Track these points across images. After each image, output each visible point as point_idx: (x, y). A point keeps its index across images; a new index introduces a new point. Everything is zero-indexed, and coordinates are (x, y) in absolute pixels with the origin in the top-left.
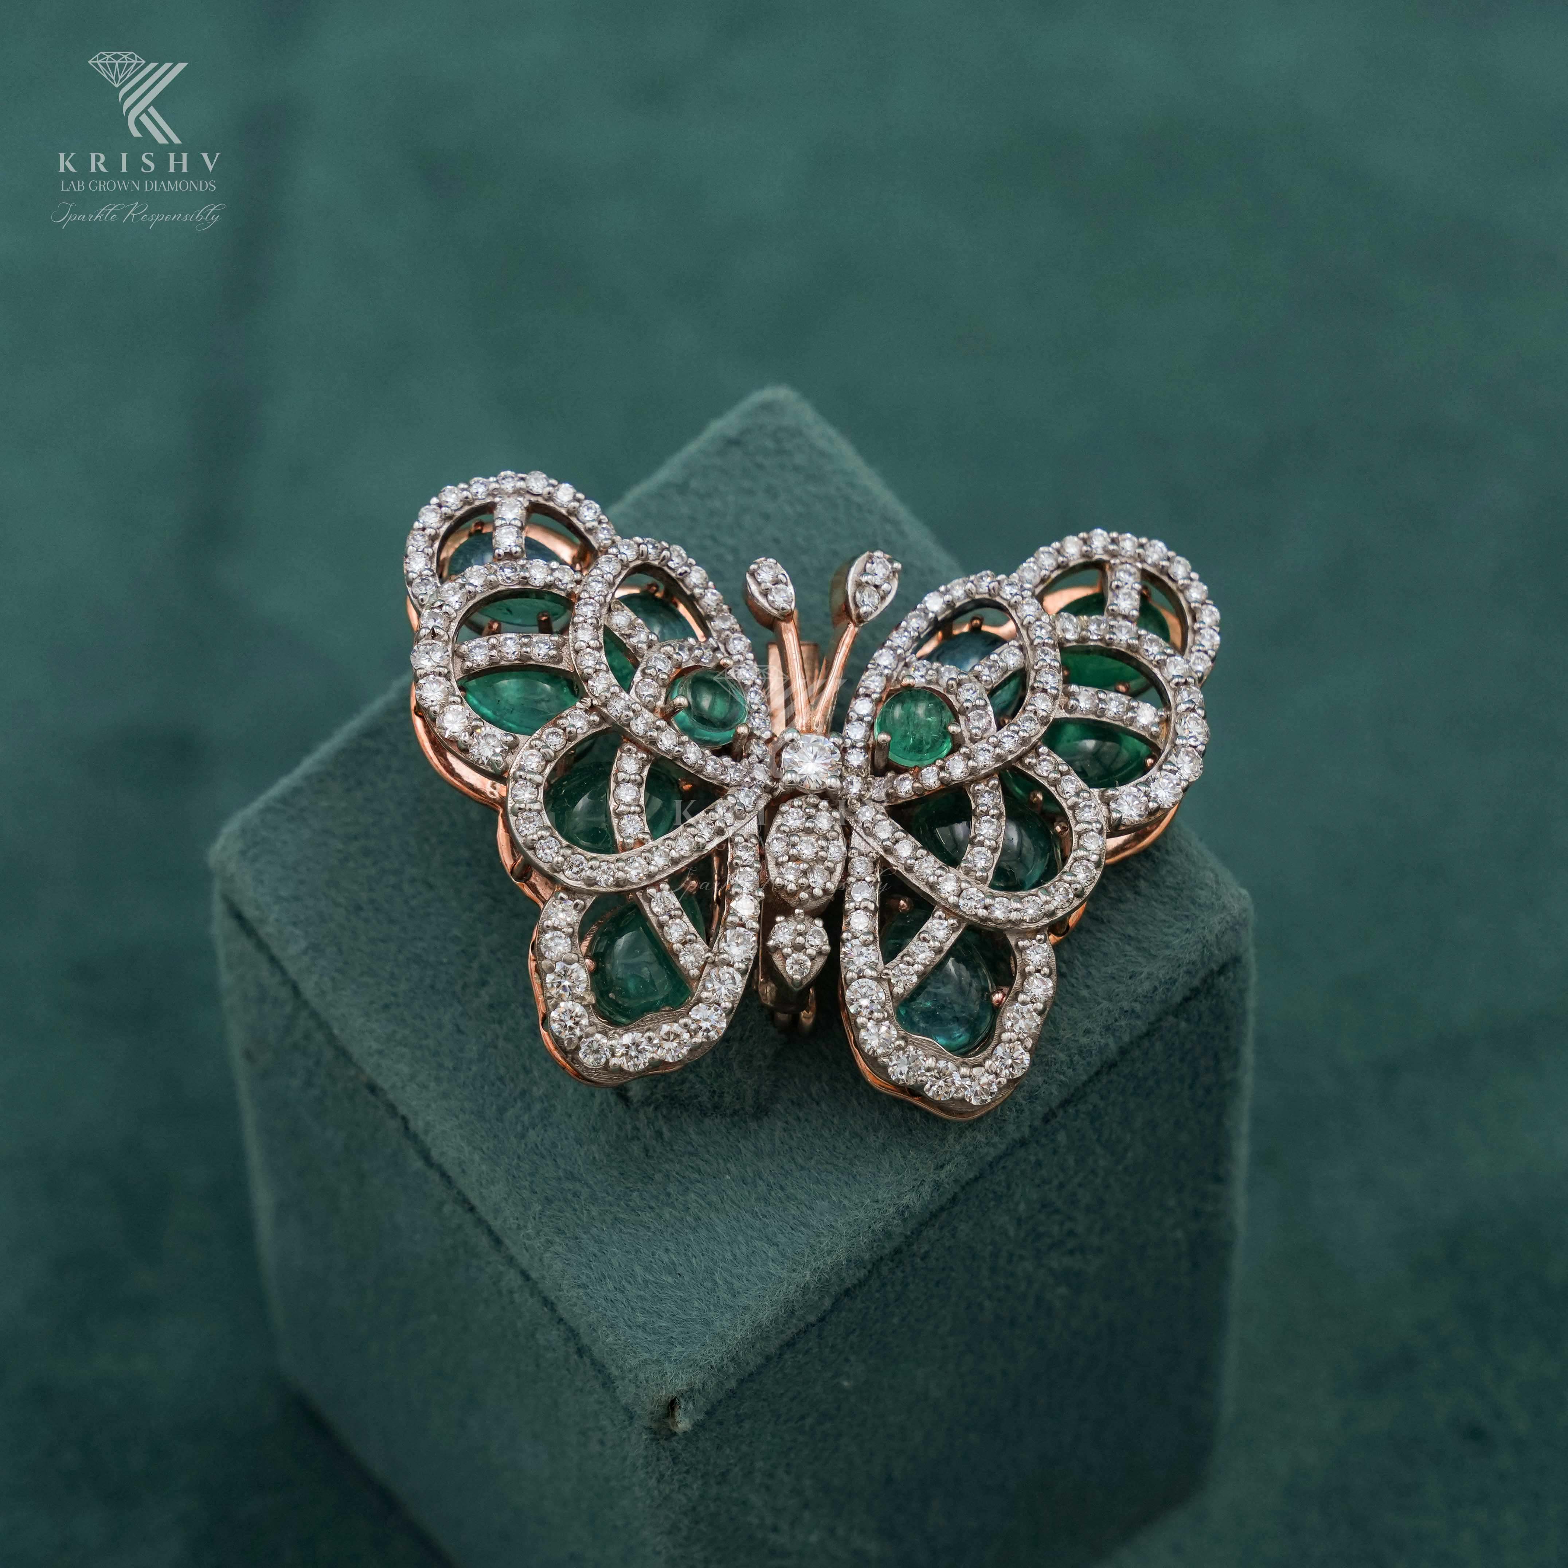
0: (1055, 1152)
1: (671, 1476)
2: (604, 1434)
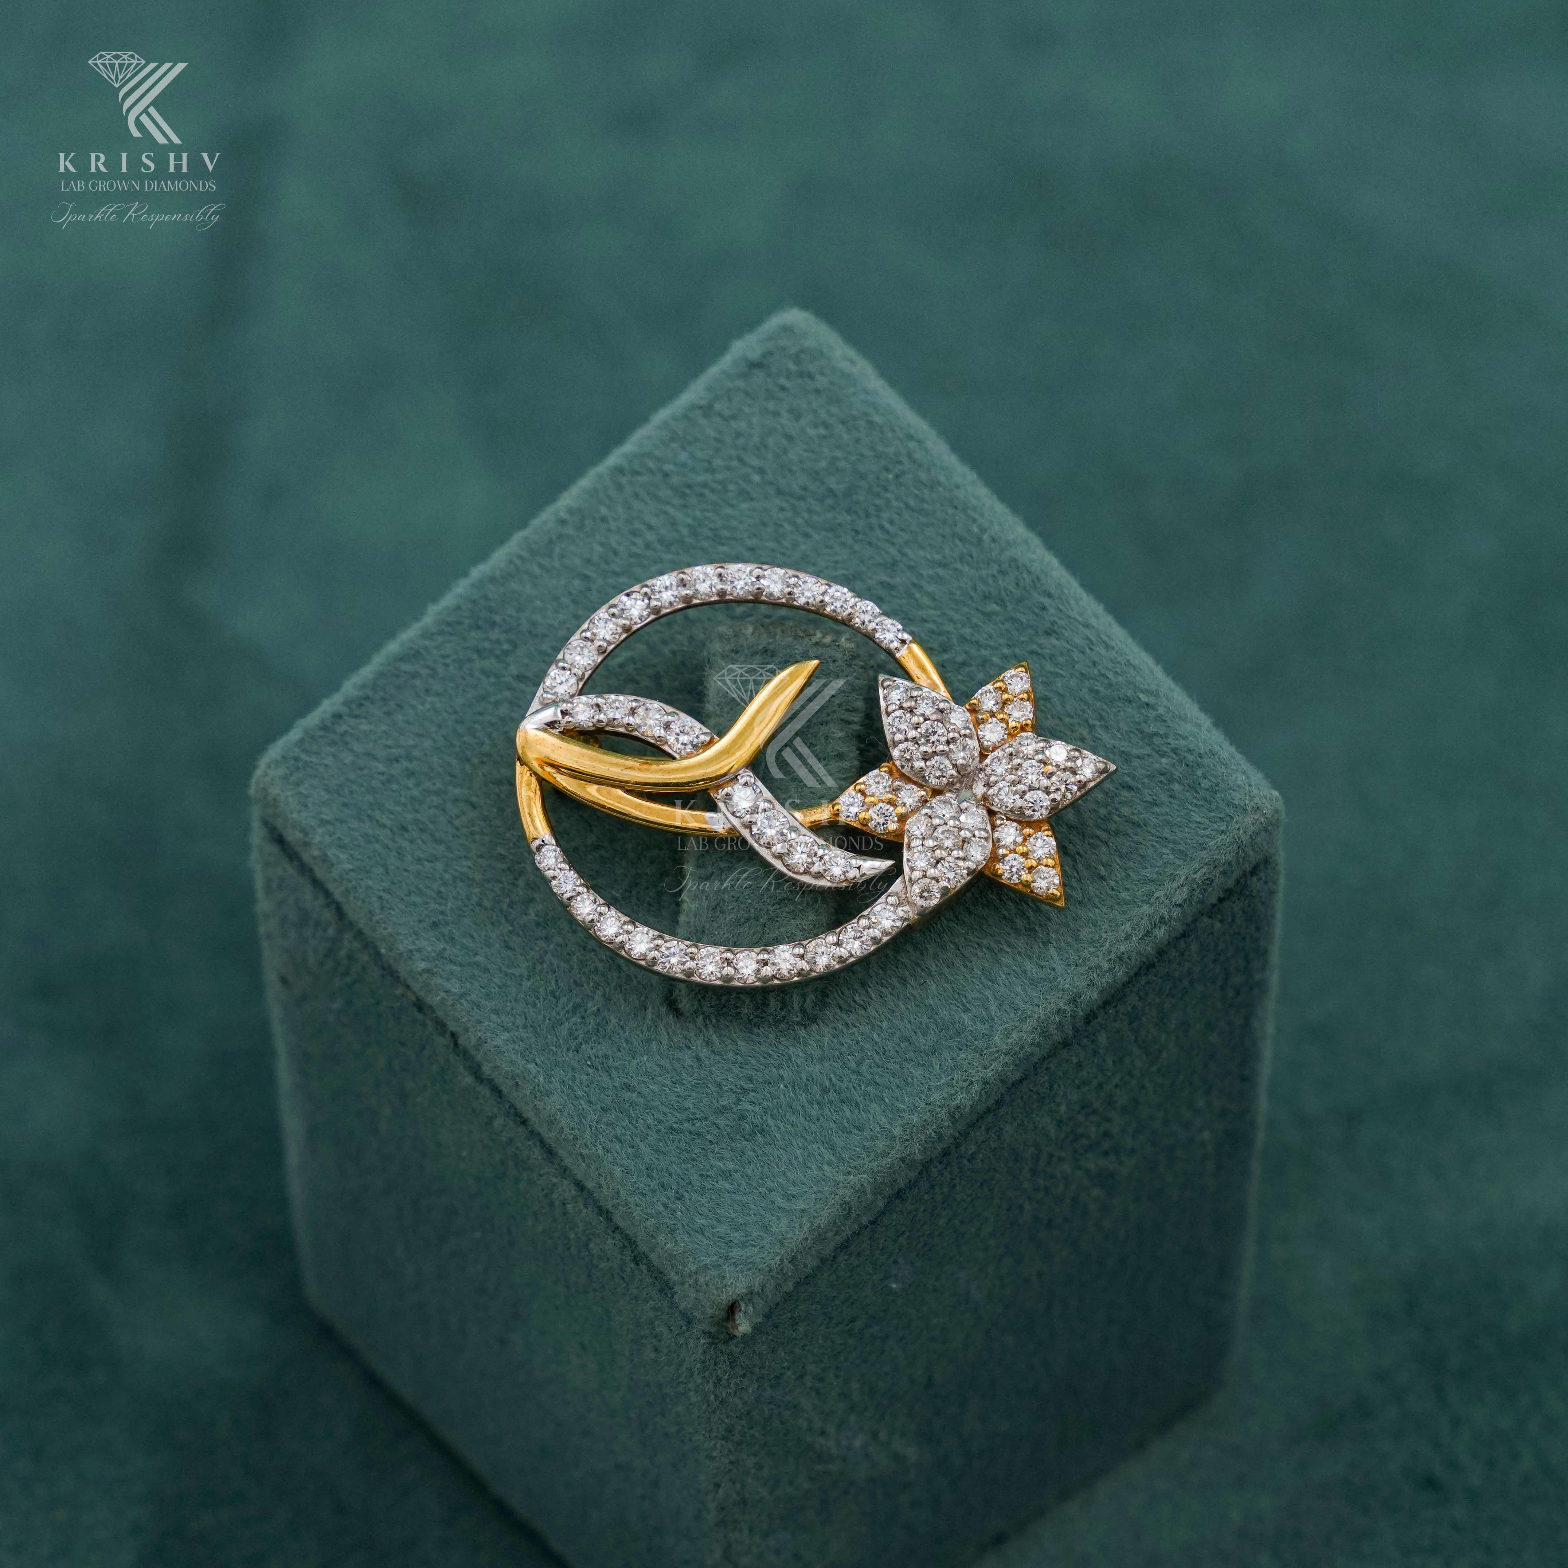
0: (1095, 1053)
1: (728, 1380)
2: (660, 1341)
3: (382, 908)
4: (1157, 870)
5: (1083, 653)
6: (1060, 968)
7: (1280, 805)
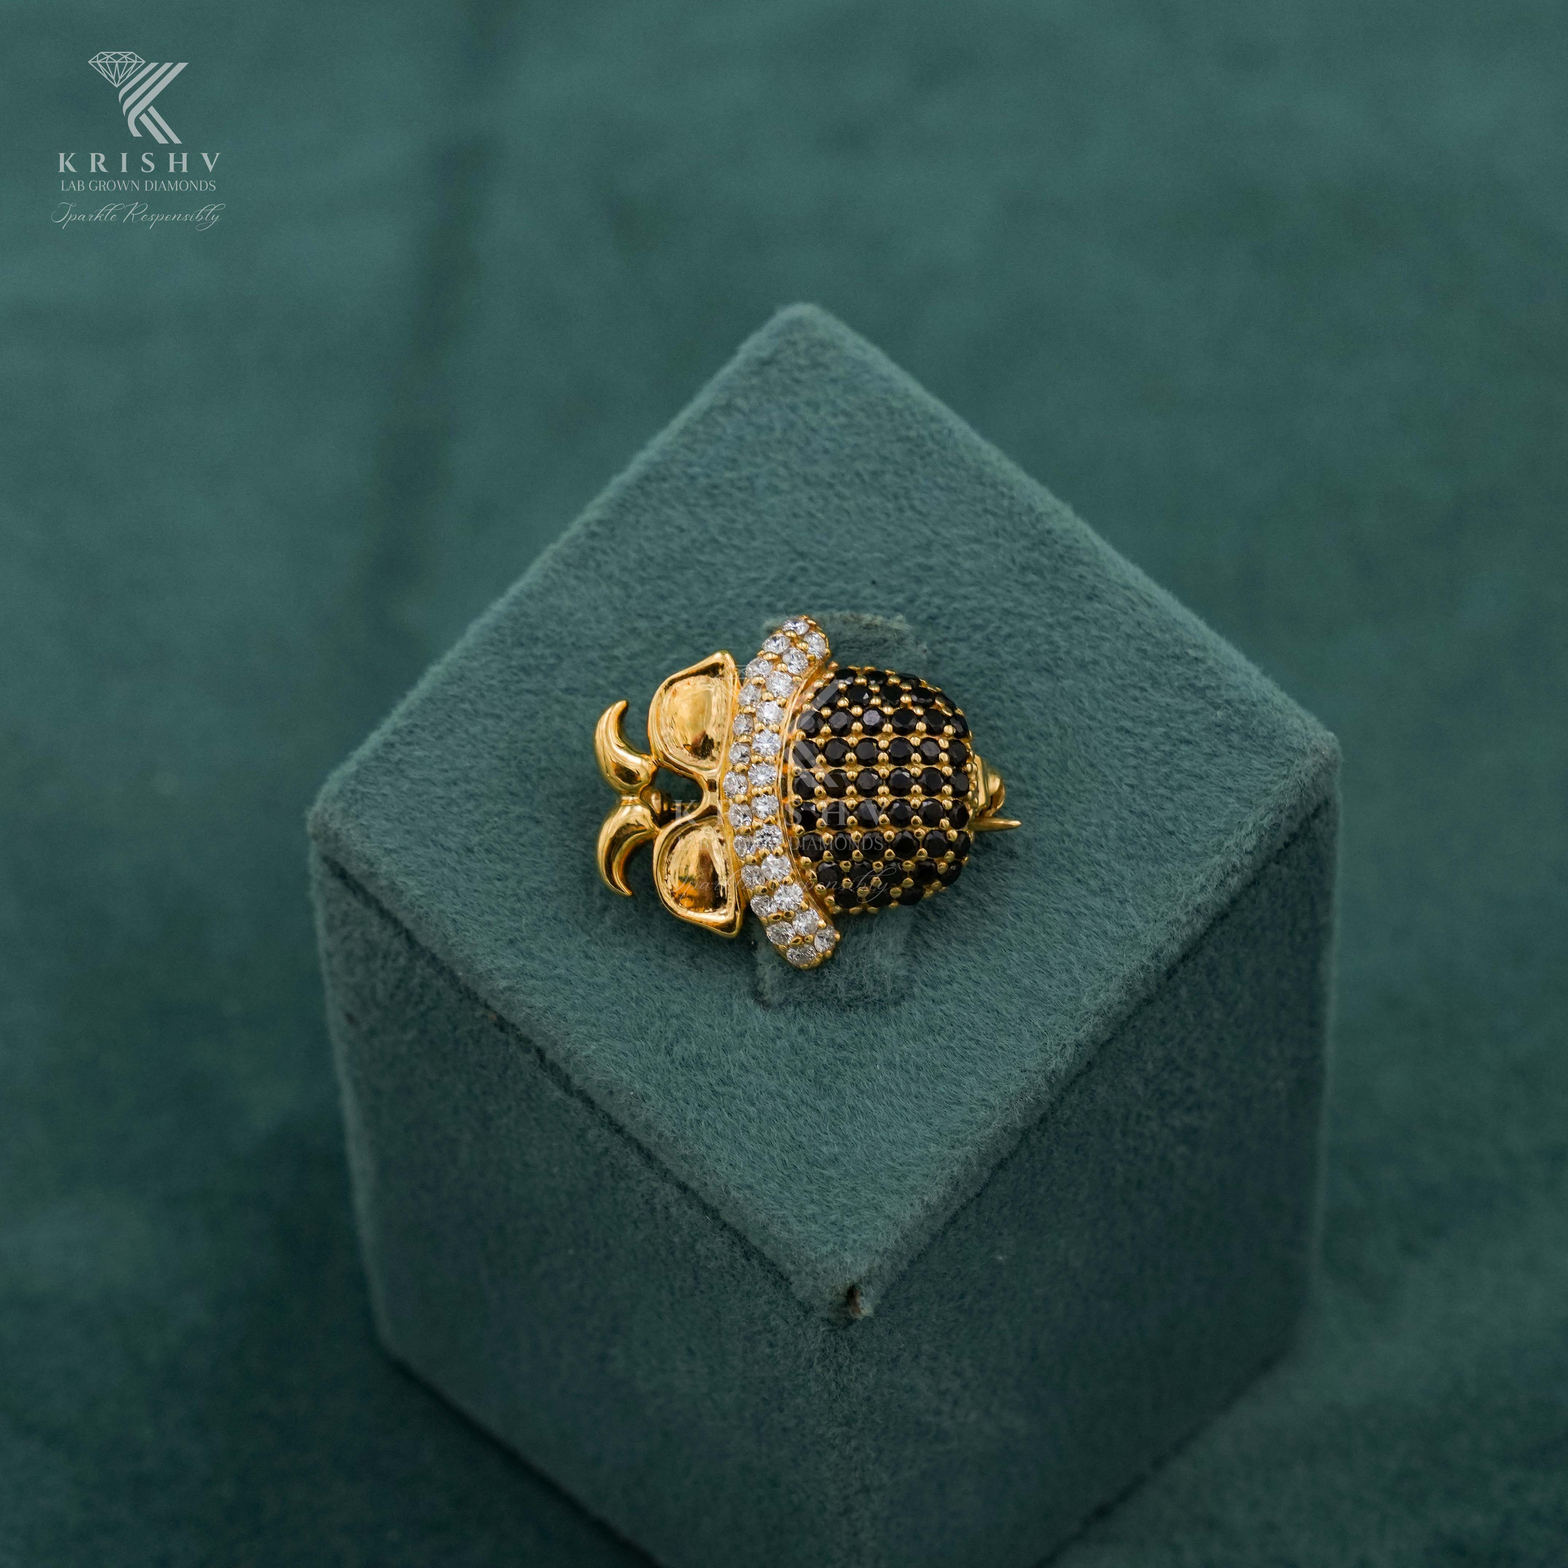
0: (1177, 1008)
2: (775, 1335)
3: (457, 931)
4: (1224, 819)
5: (1126, 613)
6: (1139, 925)
7: (1336, 745)
